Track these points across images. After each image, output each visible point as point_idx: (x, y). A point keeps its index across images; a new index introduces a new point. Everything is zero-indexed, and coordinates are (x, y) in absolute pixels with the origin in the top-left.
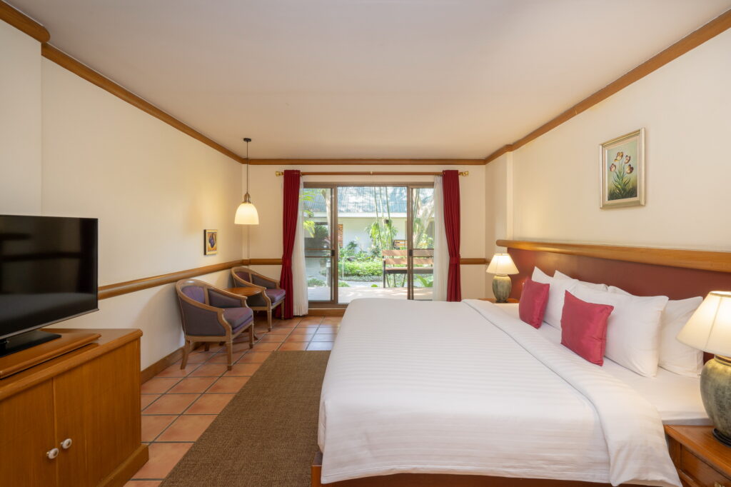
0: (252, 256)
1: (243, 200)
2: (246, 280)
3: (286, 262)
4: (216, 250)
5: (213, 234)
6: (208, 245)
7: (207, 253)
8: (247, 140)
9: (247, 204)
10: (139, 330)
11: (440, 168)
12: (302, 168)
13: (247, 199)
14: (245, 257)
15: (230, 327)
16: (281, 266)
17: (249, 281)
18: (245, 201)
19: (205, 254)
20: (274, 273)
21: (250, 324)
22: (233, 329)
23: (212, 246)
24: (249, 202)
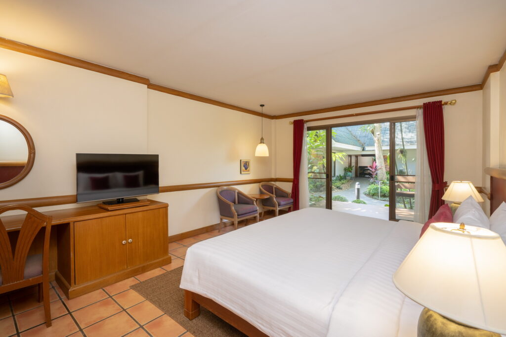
0: (278, 177)
1: (260, 142)
2: (270, 193)
3: (296, 181)
4: (249, 171)
5: (246, 162)
6: (243, 168)
7: (242, 173)
8: (262, 106)
9: (262, 144)
10: (168, 204)
11: (420, 102)
12: (305, 118)
13: (262, 141)
14: (273, 177)
15: (236, 214)
16: (292, 183)
17: (273, 194)
18: (261, 143)
19: (241, 173)
20: (288, 187)
21: (256, 215)
22: (238, 215)
23: (246, 169)
24: (263, 143)
